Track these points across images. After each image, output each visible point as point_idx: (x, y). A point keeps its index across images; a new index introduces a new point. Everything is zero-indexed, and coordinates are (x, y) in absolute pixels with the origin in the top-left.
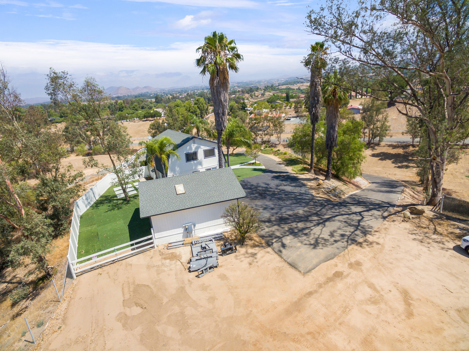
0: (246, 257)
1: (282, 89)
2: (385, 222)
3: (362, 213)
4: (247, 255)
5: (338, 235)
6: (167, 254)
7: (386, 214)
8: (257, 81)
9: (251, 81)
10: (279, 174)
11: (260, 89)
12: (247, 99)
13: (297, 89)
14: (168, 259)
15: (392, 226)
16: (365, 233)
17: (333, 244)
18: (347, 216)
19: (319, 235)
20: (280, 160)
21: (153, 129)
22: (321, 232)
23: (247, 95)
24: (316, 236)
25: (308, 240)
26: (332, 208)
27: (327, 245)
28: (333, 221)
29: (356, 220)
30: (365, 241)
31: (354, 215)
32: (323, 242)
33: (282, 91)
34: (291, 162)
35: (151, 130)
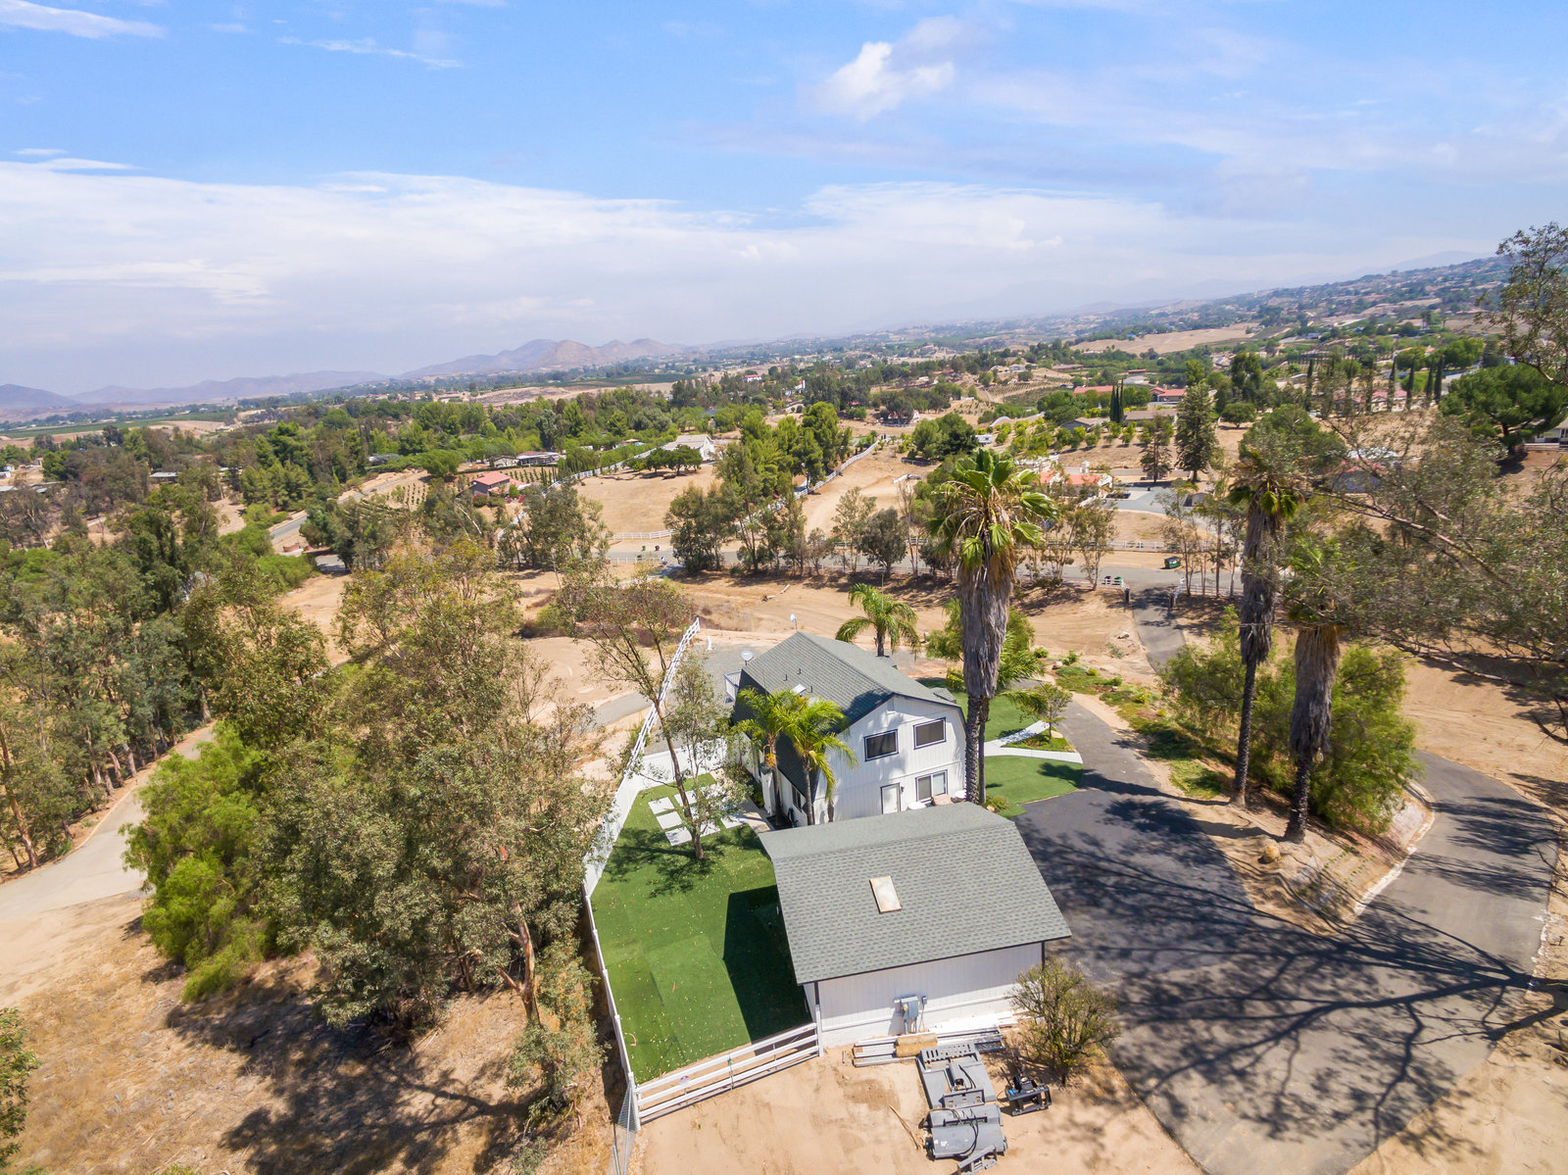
0: (1073, 1138)
1: (1090, 357)
2: (1496, 1056)
3: (1415, 1005)
4: (1074, 1132)
5: (1345, 1090)
6: (856, 1084)
7: (1496, 1021)
8: (1002, 322)
9: (983, 324)
10: (1126, 797)
11: (1015, 354)
12: (972, 394)
13: (1143, 355)
14: (863, 1102)
15: (1522, 1074)
16: (1431, 1095)
17: (1331, 1127)
18: (1364, 1013)
19: (1284, 1084)
20: (1125, 725)
21: (679, 515)
22: (1289, 1071)
23: (969, 379)
24: (1275, 1085)
25: (1251, 1100)
26: (1312, 970)
27: (1312, 1126)
28: (1322, 1028)
29: (1395, 1033)
30: (1431, 1132)
31: (1389, 1010)
32: (1298, 1113)
33: (1090, 362)
34: (1163, 743)
35: (676, 518)
